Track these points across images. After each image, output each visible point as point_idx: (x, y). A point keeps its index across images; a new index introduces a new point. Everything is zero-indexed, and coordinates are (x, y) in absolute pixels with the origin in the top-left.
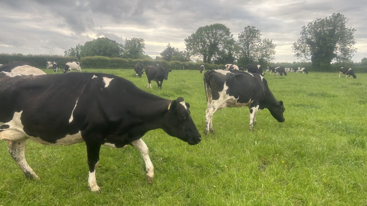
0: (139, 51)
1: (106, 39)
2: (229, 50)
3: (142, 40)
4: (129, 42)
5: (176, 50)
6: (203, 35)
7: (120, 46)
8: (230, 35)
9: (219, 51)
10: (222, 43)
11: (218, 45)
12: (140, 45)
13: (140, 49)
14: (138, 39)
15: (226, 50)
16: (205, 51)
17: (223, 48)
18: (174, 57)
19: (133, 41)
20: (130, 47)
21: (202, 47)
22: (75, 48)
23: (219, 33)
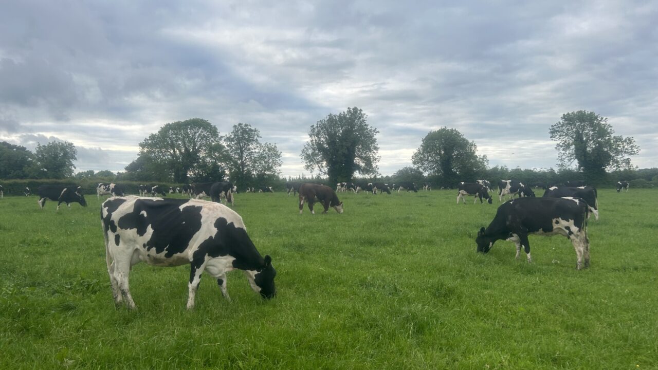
0: (65, 165)
3: (70, 145)
4: (46, 149)
8: (218, 138)
11: (199, 153)
12: (66, 154)
13: (66, 162)
14: (62, 144)
19: (51, 147)
20: (46, 158)
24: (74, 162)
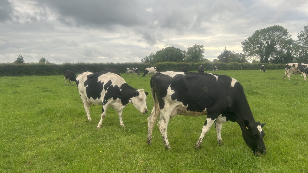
0: (200, 56)
1: (172, 48)
2: (288, 50)
3: (202, 46)
4: (191, 49)
5: (232, 53)
6: (259, 38)
7: (183, 53)
8: (288, 36)
9: (277, 51)
10: (280, 44)
11: (275, 46)
12: (200, 50)
13: (200, 54)
14: (198, 46)
15: (284, 50)
16: (262, 52)
17: (281, 48)
18: (231, 59)
19: (194, 47)
20: (192, 53)
21: (258, 49)
22: (149, 56)
23: (276, 34)
24: (203, 54)
